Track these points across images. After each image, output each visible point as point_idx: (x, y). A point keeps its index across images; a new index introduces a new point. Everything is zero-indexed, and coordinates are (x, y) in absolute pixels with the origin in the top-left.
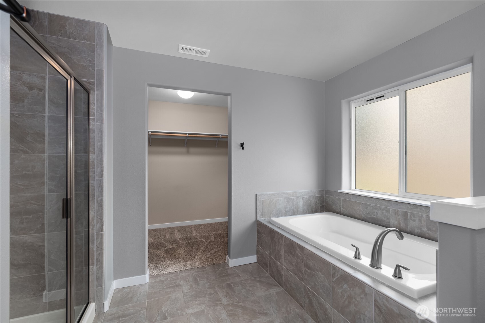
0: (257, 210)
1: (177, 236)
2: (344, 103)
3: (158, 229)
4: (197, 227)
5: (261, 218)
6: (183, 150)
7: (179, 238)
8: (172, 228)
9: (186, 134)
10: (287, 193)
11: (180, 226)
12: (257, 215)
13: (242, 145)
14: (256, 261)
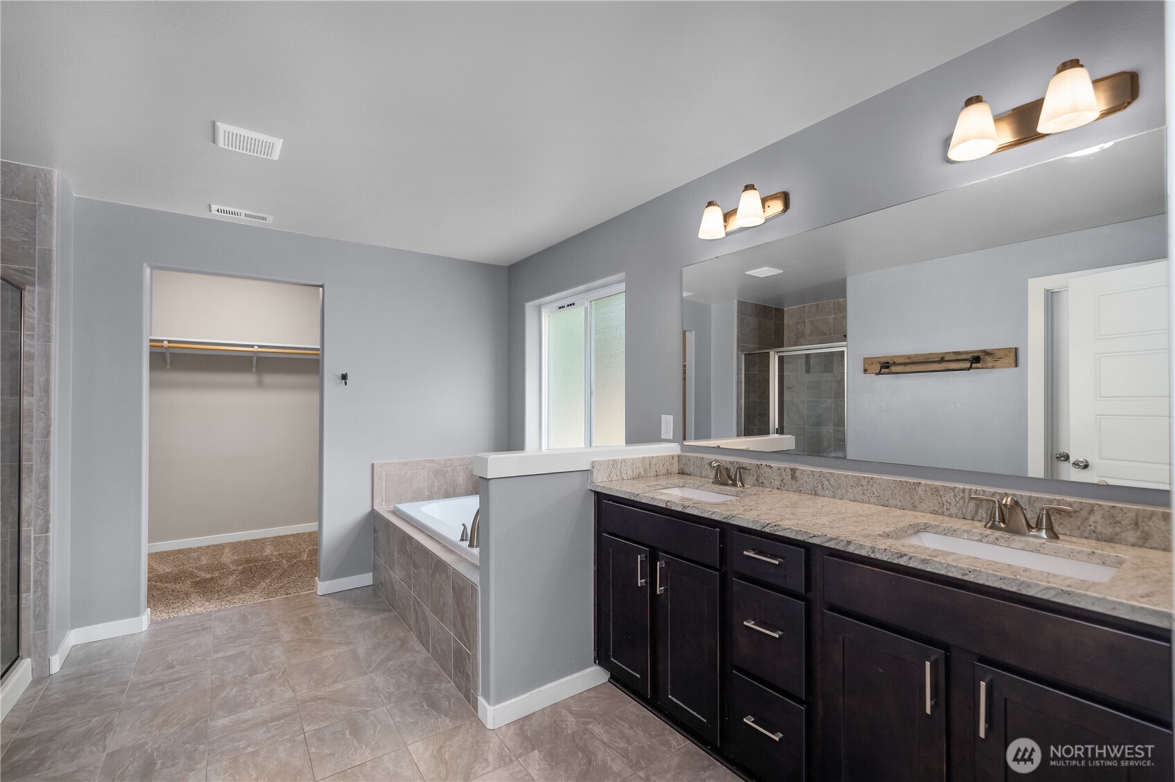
0: (374, 492)
1: (227, 558)
2: (530, 307)
3: (184, 549)
4: (277, 541)
5: (382, 505)
6: (250, 378)
7: (229, 561)
8: (221, 545)
9: (252, 346)
10: (433, 461)
11: (241, 540)
12: (375, 501)
13: (344, 377)
14: (372, 583)
